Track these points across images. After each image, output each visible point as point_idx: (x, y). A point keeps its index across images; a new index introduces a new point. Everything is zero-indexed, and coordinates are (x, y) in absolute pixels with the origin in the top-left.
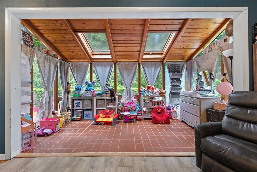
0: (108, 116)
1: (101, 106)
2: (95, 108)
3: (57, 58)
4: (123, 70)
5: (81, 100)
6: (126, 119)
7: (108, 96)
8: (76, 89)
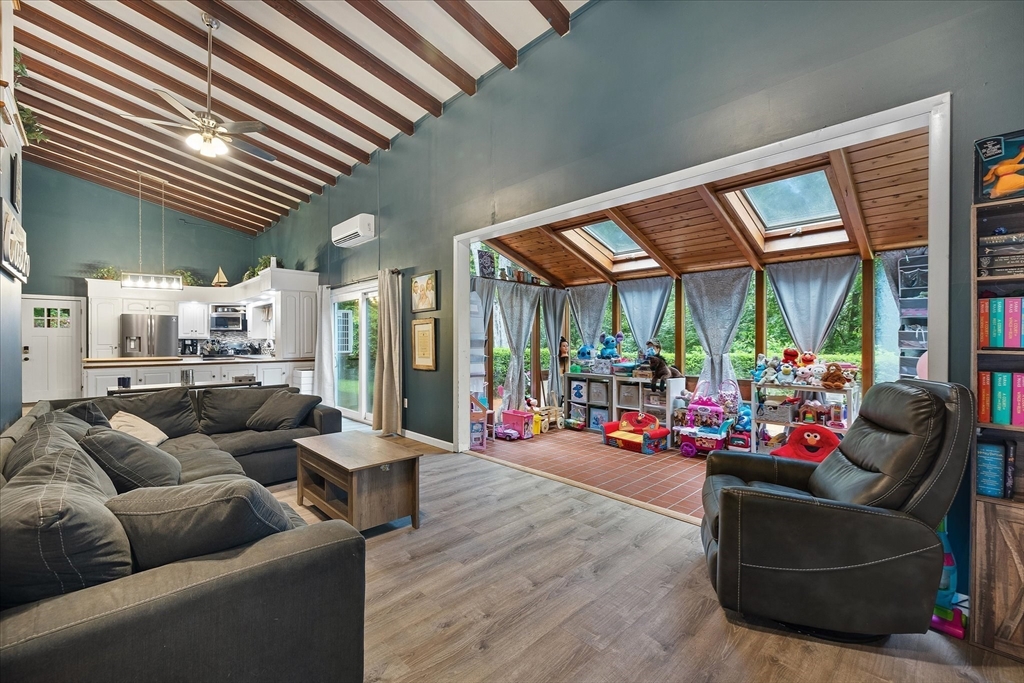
0: (639, 428)
1: (628, 400)
2: (615, 406)
3: (538, 284)
4: (701, 297)
5: (585, 381)
6: (687, 445)
7: (645, 376)
8: (579, 353)
